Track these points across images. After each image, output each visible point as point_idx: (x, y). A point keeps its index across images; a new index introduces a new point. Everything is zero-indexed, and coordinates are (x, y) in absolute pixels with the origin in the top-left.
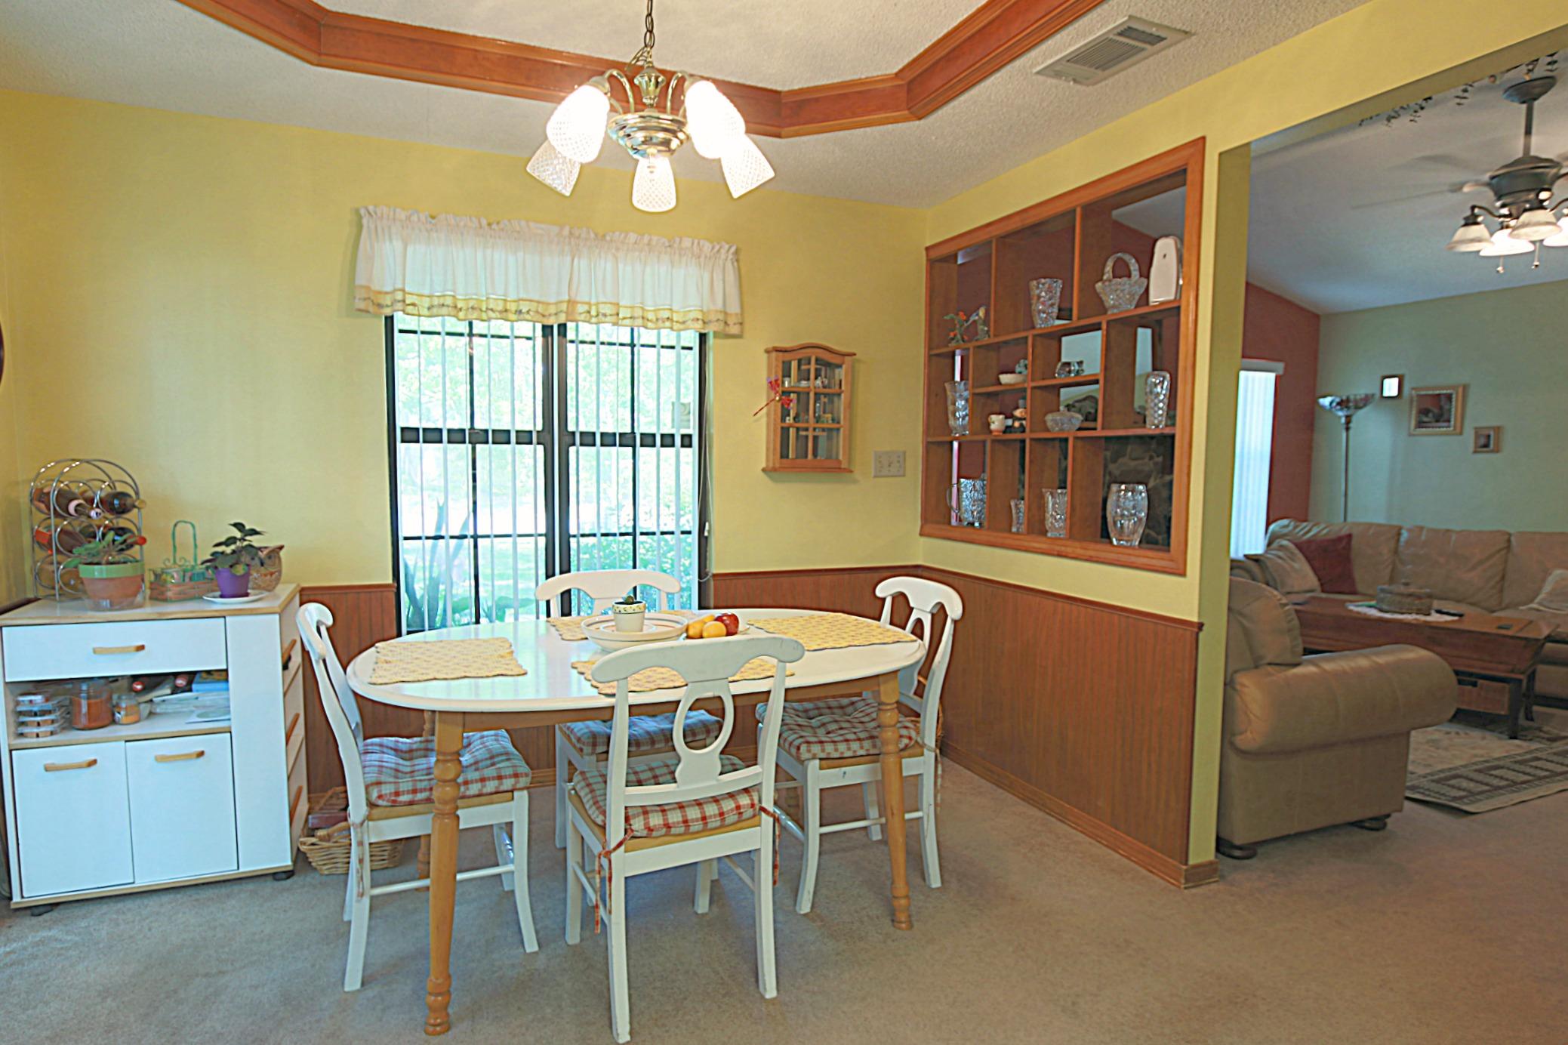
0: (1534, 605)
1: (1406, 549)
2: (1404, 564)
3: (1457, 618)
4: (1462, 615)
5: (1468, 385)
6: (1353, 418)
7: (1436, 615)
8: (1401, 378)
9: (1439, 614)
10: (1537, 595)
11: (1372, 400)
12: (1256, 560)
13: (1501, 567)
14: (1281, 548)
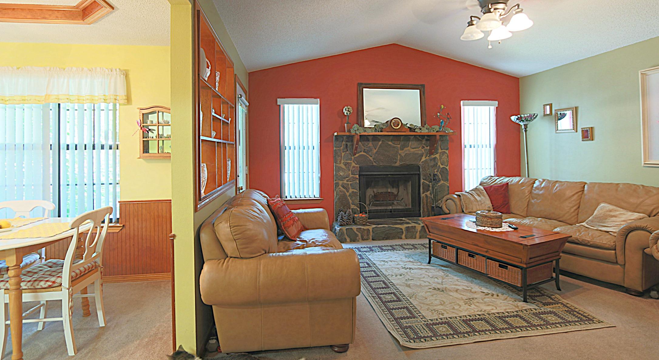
0: (584, 224)
1: (535, 191)
2: (533, 199)
3: (513, 230)
4: (517, 228)
5: (578, 107)
6: (528, 126)
7: (505, 228)
8: (551, 105)
9: (508, 227)
10: (589, 217)
11: (535, 117)
12: (459, 196)
13: (578, 201)
14: (476, 189)
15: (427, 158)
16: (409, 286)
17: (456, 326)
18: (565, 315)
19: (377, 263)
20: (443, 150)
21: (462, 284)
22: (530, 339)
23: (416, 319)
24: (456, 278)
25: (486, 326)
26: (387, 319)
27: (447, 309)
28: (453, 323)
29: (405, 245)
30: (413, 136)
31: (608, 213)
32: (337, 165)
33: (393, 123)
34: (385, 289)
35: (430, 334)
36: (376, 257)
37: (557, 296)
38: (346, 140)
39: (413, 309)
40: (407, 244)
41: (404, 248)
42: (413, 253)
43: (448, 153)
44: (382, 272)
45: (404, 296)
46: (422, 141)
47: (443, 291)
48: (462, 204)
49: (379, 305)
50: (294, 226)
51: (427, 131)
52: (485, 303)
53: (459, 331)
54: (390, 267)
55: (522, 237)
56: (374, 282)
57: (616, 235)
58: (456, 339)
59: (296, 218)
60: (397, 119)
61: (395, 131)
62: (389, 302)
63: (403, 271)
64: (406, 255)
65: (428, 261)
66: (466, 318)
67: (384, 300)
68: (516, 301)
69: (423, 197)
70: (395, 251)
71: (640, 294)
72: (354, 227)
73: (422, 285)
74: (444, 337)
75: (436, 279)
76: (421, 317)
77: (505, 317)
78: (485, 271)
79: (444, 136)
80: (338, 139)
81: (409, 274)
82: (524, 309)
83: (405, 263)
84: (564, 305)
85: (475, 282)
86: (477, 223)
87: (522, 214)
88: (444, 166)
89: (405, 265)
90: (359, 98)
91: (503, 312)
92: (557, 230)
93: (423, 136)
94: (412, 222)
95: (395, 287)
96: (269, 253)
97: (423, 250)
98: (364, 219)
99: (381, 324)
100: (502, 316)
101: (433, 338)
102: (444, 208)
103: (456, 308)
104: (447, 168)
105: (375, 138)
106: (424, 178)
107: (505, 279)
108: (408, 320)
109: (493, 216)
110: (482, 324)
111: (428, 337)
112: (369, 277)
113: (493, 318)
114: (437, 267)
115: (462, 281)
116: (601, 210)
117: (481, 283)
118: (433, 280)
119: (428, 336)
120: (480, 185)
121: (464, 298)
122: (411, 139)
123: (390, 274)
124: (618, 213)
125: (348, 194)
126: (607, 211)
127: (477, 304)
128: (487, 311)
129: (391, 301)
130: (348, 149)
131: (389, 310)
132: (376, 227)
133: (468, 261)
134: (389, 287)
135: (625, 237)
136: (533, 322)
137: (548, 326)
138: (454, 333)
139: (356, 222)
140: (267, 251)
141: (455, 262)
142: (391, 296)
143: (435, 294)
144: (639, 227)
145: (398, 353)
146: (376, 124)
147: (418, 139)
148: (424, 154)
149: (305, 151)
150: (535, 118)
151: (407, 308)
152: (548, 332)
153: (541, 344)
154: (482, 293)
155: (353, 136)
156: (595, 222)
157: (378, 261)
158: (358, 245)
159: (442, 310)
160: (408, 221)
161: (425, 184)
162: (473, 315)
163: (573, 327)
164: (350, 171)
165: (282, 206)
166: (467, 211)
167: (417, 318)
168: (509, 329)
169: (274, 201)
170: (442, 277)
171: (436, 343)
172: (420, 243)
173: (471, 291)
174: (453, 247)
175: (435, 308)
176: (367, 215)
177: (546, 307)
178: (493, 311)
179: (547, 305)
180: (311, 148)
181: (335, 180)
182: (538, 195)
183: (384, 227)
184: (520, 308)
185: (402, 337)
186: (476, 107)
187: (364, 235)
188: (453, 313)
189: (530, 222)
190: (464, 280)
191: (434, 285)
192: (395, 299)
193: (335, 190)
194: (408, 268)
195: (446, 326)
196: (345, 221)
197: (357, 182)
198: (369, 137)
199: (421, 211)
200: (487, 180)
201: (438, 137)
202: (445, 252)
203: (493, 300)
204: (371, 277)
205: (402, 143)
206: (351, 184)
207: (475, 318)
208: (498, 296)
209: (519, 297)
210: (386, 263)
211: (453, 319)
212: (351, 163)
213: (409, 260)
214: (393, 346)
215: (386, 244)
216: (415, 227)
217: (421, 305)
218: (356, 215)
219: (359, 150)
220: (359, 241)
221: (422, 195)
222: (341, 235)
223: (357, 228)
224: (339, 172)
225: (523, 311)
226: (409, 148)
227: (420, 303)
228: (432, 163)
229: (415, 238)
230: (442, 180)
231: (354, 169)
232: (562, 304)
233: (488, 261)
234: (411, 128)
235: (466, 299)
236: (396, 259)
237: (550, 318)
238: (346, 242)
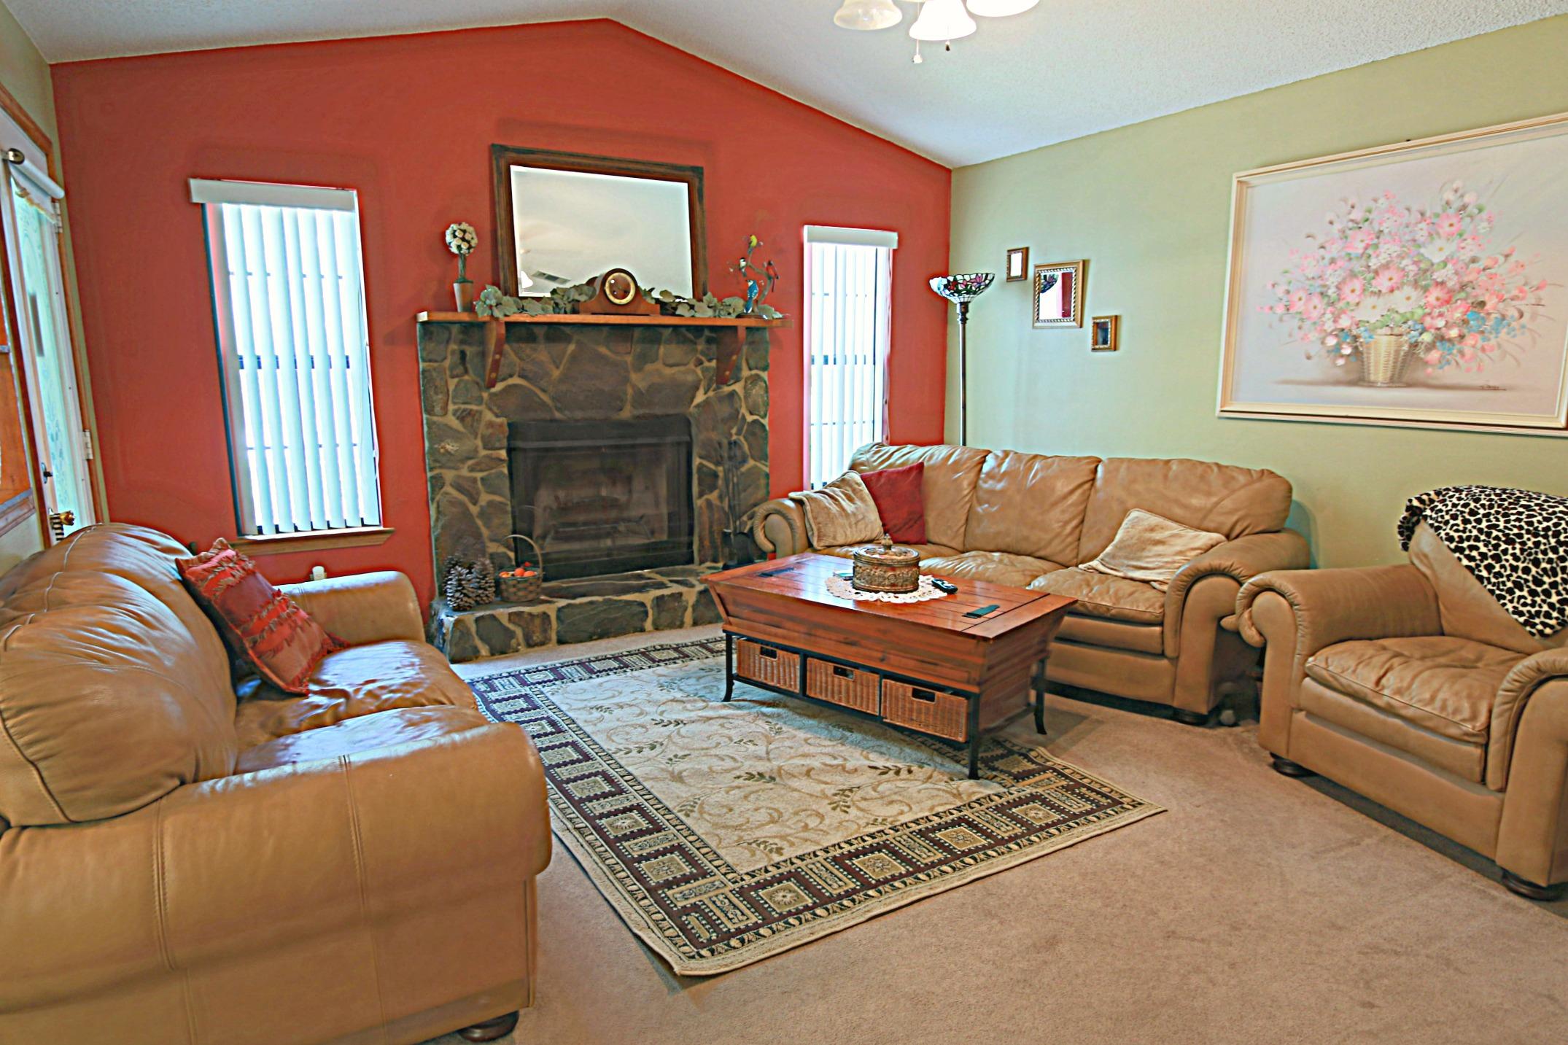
0: (1095, 563)
1: (985, 482)
2: (980, 504)
3: (945, 594)
4: (955, 590)
5: (1088, 261)
6: (970, 306)
7: (926, 591)
8: (1025, 252)
9: (931, 588)
10: (1106, 547)
11: (987, 282)
12: (799, 502)
13: (1082, 507)
14: (842, 482)
15: (711, 393)
16: (679, 778)
17: (818, 879)
18: (1064, 798)
19: (580, 717)
20: (754, 372)
21: (819, 750)
22: (997, 882)
23: (709, 879)
24: (801, 735)
25: (893, 866)
26: (627, 896)
27: (789, 831)
28: (809, 872)
29: (656, 650)
30: (671, 329)
31: (1148, 535)
32: (435, 418)
33: (611, 284)
34: (610, 798)
35: (754, 919)
36: (574, 697)
37: (1042, 750)
38: (461, 336)
39: (698, 849)
40: (661, 646)
41: (654, 661)
42: (681, 674)
43: (766, 378)
44: (596, 744)
45: (670, 812)
46: (695, 344)
47: (773, 779)
48: (808, 526)
49: (599, 855)
50: (295, 644)
51: (710, 313)
52: (882, 798)
53: (827, 894)
54: (620, 724)
55: (969, 615)
56: (575, 780)
57: (1165, 588)
58: (823, 920)
59: (302, 613)
60: (623, 274)
61: (618, 310)
62: (626, 838)
63: (657, 733)
64: (662, 680)
65: (723, 694)
66: (839, 851)
67: (612, 834)
68: (952, 780)
69: (701, 508)
70: (629, 673)
71: (1200, 721)
72: (502, 612)
73: (714, 769)
74: (791, 920)
75: (751, 746)
76: (723, 870)
77: (934, 830)
78: (877, 710)
79: (758, 329)
80: (432, 333)
81: (679, 741)
82: (974, 798)
83: (662, 708)
84: (1059, 773)
85: (850, 739)
86: (857, 581)
87: (953, 544)
88: (755, 417)
89: (662, 713)
90: (497, 198)
91: (927, 817)
92: (1039, 583)
93: (698, 330)
94: (671, 581)
95: (640, 787)
96: (195, 781)
97: (706, 661)
98: (531, 584)
99: (612, 914)
100: (927, 828)
101: (762, 931)
102: (760, 536)
103: (811, 825)
104: (765, 422)
105: (555, 332)
106: (703, 453)
107: (927, 726)
108: (689, 886)
109: (899, 562)
110: (883, 859)
111: (748, 929)
112: (558, 765)
113: (905, 837)
114: (749, 708)
115: (818, 741)
116: (1133, 527)
117: (864, 739)
118: (743, 749)
119: (747, 926)
120: (852, 468)
121: (830, 790)
122: (664, 338)
123: (620, 747)
124: (1167, 533)
125: (474, 510)
126: (1146, 530)
127: (863, 804)
128: (889, 820)
129: (633, 836)
130: (468, 366)
131: (629, 863)
132: (569, 606)
133: (833, 685)
134: (621, 791)
135: (1184, 593)
136: (998, 831)
137: (1033, 838)
138: (815, 903)
139: (505, 594)
140: (189, 776)
141: (797, 691)
142: (631, 818)
143: (753, 792)
144: (1216, 570)
145: (669, 999)
146: (554, 285)
147: (685, 337)
148: (702, 383)
149: (317, 373)
150: (987, 286)
151: (680, 848)
152: (1033, 852)
153: (1021, 892)
154: (873, 770)
155: (482, 325)
156: (1120, 557)
157: (582, 711)
158: (517, 663)
159: (775, 837)
160: (659, 578)
161: (705, 469)
162: (856, 839)
163: (1085, 828)
164: (479, 436)
165: (242, 578)
166: (822, 544)
167: (712, 874)
168: (946, 864)
169: (205, 566)
170: (766, 736)
171: (772, 943)
172: (695, 639)
173: (844, 768)
174: (794, 651)
175: (758, 834)
176: (538, 572)
177: (1020, 785)
178: (904, 819)
179: (1023, 780)
180: (337, 362)
181: (431, 469)
182: (992, 492)
183: (591, 603)
184: (964, 797)
185: (675, 944)
186: (841, 247)
187: (533, 632)
188: (806, 840)
189: (979, 565)
190: (823, 737)
191: (748, 766)
192: (644, 824)
193: (433, 499)
194: (671, 723)
195: (792, 884)
196: (471, 595)
197: (502, 473)
198: (537, 330)
199: (695, 547)
200: (868, 456)
201: (742, 333)
202: (772, 667)
203: (900, 784)
204: (565, 764)
205: (638, 350)
206: (482, 479)
207: (863, 847)
208: (910, 772)
209: (959, 767)
210: (606, 715)
211: (809, 861)
212: (480, 413)
213: (671, 698)
214: (656, 979)
215: (601, 654)
216: (681, 594)
217: (718, 832)
218: (504, 575)
219: (504, 370)
220: (517, 651)
221: (698, 503)
222: (460, 638)
223: (510, 614)
224: (442, 441)
225: (973, 805)
226: (658, 365)
227: (715, 825)
228: (724, 410)
229: (681, 626)
230: (753, 458)
231: (490, 431)
232: (1055, 770)
233: (886, 684)
234: (665, 304)
235: (835, 795)
236: (633, 696)
237: (1032, 814)
238: (477, 658)
